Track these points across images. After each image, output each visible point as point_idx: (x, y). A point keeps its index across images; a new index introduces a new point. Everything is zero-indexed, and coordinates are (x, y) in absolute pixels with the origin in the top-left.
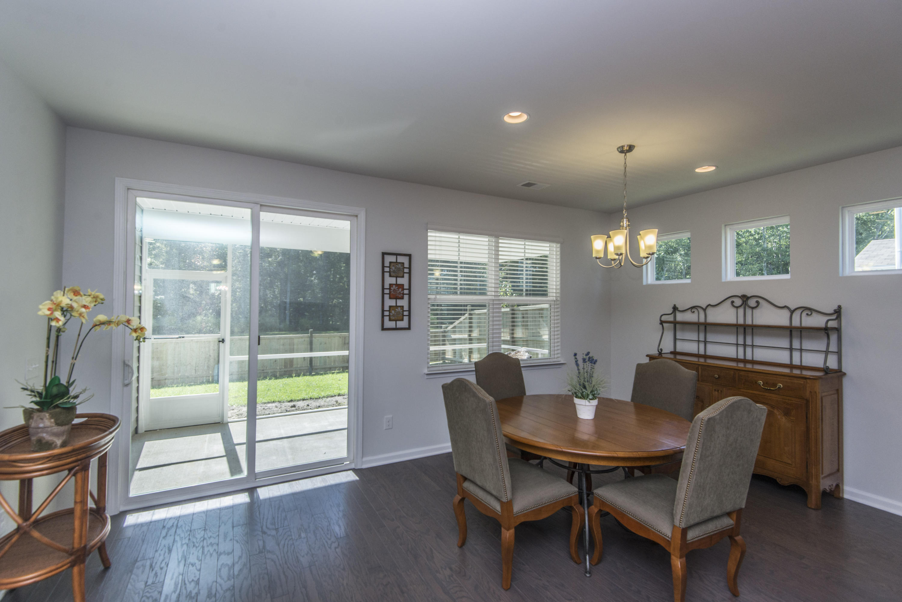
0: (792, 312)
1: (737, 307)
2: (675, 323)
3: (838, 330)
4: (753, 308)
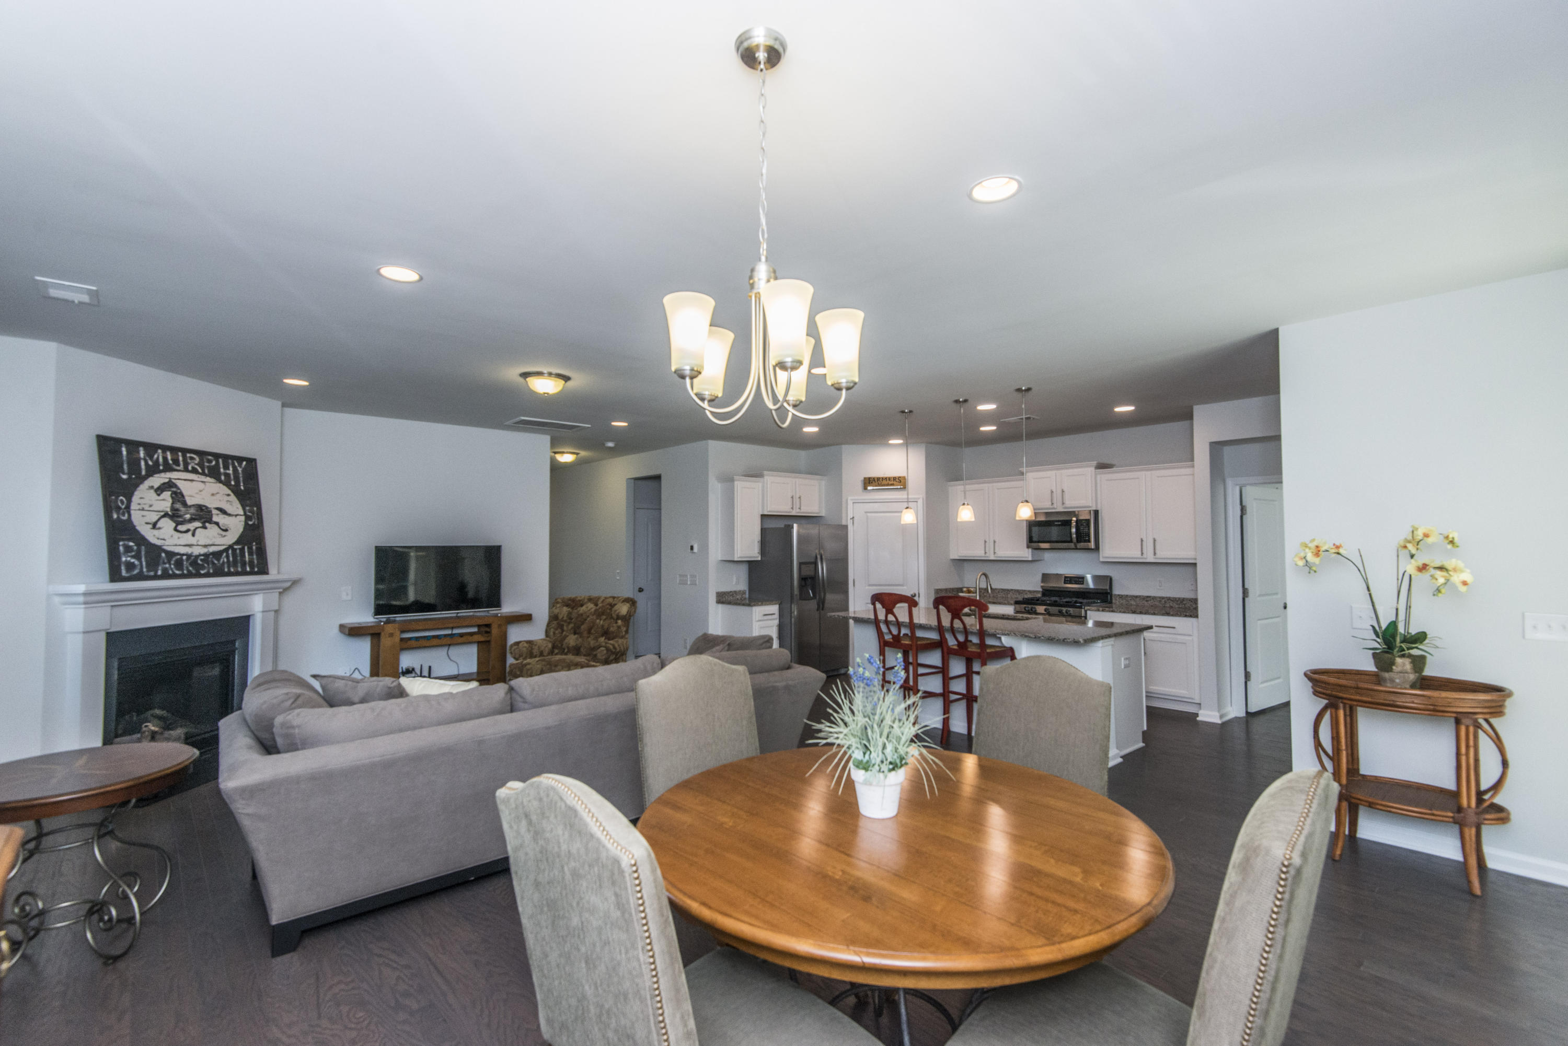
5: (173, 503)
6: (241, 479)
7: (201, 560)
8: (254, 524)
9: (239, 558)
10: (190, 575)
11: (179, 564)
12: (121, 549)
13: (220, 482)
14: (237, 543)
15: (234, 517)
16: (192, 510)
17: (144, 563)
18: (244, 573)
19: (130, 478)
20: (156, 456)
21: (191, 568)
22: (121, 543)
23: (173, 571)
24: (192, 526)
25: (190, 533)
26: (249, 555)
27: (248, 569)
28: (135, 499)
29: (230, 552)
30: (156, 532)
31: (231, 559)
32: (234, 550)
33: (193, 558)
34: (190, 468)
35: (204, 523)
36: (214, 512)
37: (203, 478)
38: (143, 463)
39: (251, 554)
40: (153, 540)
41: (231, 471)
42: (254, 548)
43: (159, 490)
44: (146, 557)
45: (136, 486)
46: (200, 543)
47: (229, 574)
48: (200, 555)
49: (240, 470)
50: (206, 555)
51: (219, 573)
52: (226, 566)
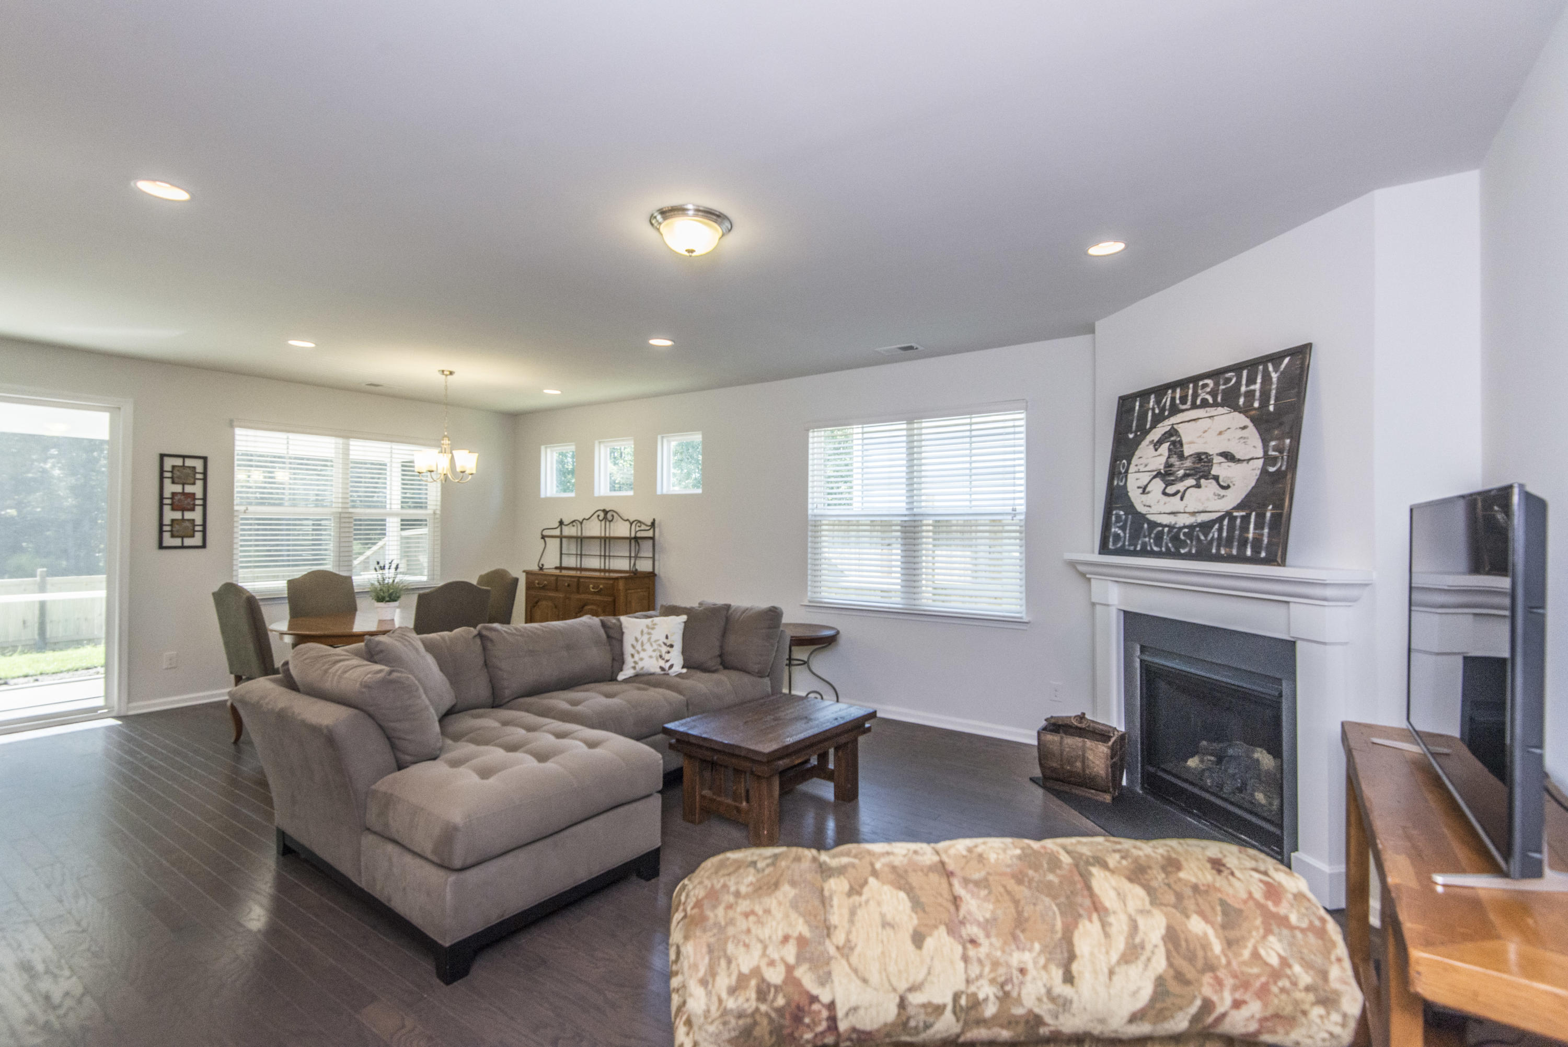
0: (631, 524)
1: (601, 521)
2: (561, 537)
3: (653, 538)
4: (610, 521)
5: (1169, 457)
6: (1273, 393)
7: (1185, 534)
8: (1279, 470)
9: (1237, 532)
10: (1168, 554)
11: (1159, 539)
12: (1114, 518)
13: (1236, 408)
14: (1238, 507)
15: (1245, 464)
16: (1188, 463)
17: (1127, 535)
18: (1241, 559)
19: (1136, 435)
20: (1164, 400)
21: (1170, 545)
22: (1114, 512)
23: (1151, 547)
24: (1180, 486)
25: (1179, 495)
26: (1255, 529)
27: (1249, 552)
28: (1135, 461)
29: (1226, 522)
30: (1144, 497)
31: (1225, 534)
32: (1233, 519)
33: (1175, 530)
34: (1198, 402)
35: (1198, 480)
36: (1217, 459)
37: (1212, 411)
38: (1150, 414)
39: (1259, 526)
40: (1140, 508)
41: (1257, 387)
42: (1268, 514)
43: (1157, 444)
44: (1130, 529)
45: (1139, 444)
46: (1187, 510)
47: (1218, 558)
48: (1185, 527)
49: (1274, 376)
50: (1191, 527)
51: (1203, 554)
52: (1215, 544)
